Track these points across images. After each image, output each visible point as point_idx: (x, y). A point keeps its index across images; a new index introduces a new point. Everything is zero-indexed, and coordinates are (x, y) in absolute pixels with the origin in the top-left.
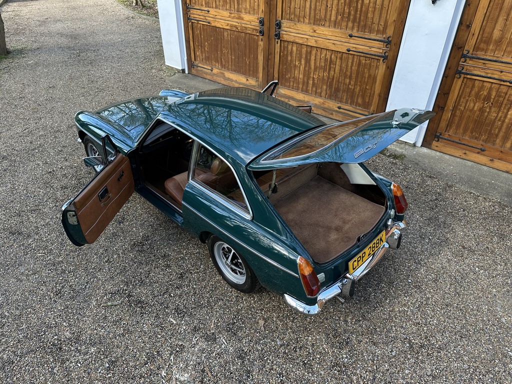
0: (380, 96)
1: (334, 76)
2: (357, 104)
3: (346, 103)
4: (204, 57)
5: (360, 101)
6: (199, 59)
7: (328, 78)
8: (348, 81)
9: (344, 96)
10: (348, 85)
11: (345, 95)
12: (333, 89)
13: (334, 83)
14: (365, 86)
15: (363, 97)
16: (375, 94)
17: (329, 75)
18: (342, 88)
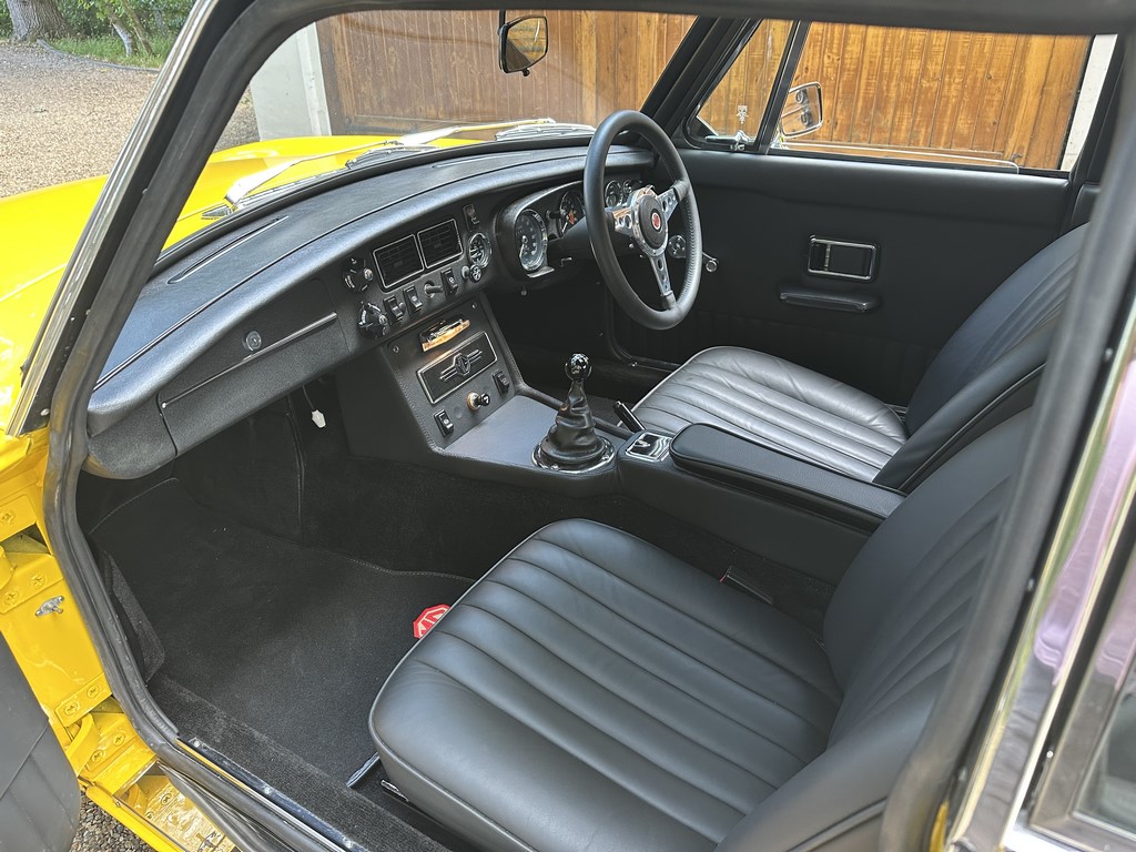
0: (1043, 90)
1: (860, 61)
2: (955, 138)
3: (912, 141)
4: (384, 94)
5: (963, 125)
6: (367, 107)
7: (841, 69)
8: (914, 66)
9: (901, 120)
10: (917, 79)
11: (907, 113)
12: (860, 104)
13: (863, 82)
14: (981, 70)
15: (976, 112)
16: (1026, 88)
17: (843, 58)
18: (893, 95)
